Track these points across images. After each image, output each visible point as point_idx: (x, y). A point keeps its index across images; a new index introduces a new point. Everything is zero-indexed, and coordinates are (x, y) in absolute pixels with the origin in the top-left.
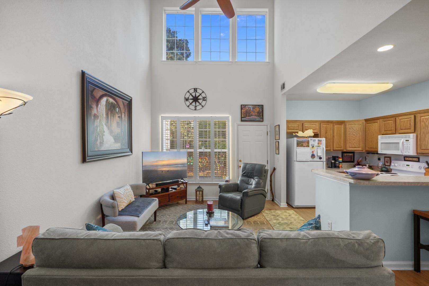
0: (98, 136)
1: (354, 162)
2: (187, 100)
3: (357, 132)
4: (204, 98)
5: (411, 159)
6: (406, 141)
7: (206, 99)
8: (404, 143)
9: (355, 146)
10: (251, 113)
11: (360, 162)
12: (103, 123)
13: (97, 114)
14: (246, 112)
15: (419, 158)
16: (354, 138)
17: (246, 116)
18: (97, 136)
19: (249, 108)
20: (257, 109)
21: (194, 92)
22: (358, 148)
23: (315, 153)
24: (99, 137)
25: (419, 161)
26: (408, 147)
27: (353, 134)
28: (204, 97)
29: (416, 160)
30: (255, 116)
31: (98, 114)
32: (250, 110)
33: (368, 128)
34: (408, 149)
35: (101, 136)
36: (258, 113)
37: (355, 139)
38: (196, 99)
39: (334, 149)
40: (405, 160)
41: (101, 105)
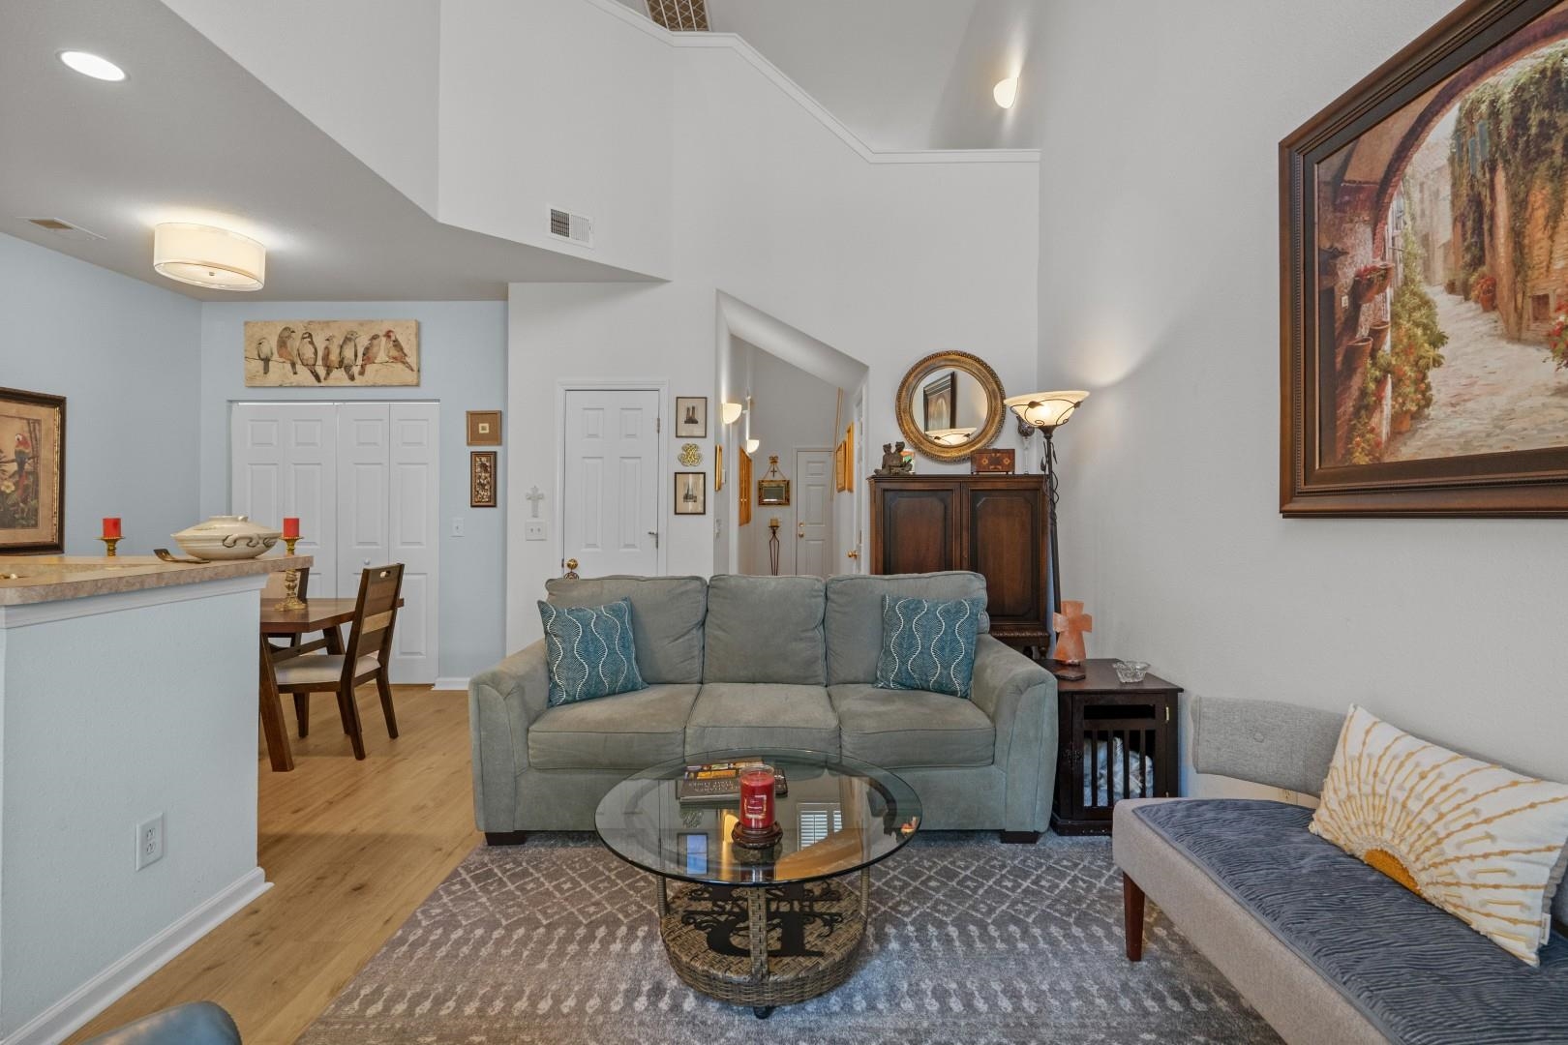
0: (1380, 383)
12: (1425, 289)
13: (1379, 264)
18: (1372, 386)
24: (1394, 386)
31: (1383, 259)
35: (1409, 372)
41: (1408, 195)
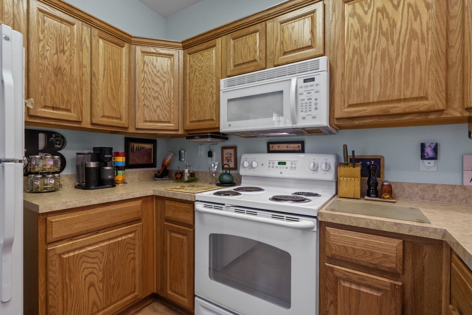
1: (155, 167)
3: (165, 75)
5: (283, 147)
6: (305, 81)
8: (300, 91)
9: (159, 116)
11: (169, 164)
15: (302, 143)
16: (156, 95)
22: (165, 122)
25: (302, 151)
26: (313, 101)
27: (153, 81)
29: (297, 149)
33: (191, 66)
34: (313, 106)
37: (160, 98)
39: (94, 121)
40: (269, 151)
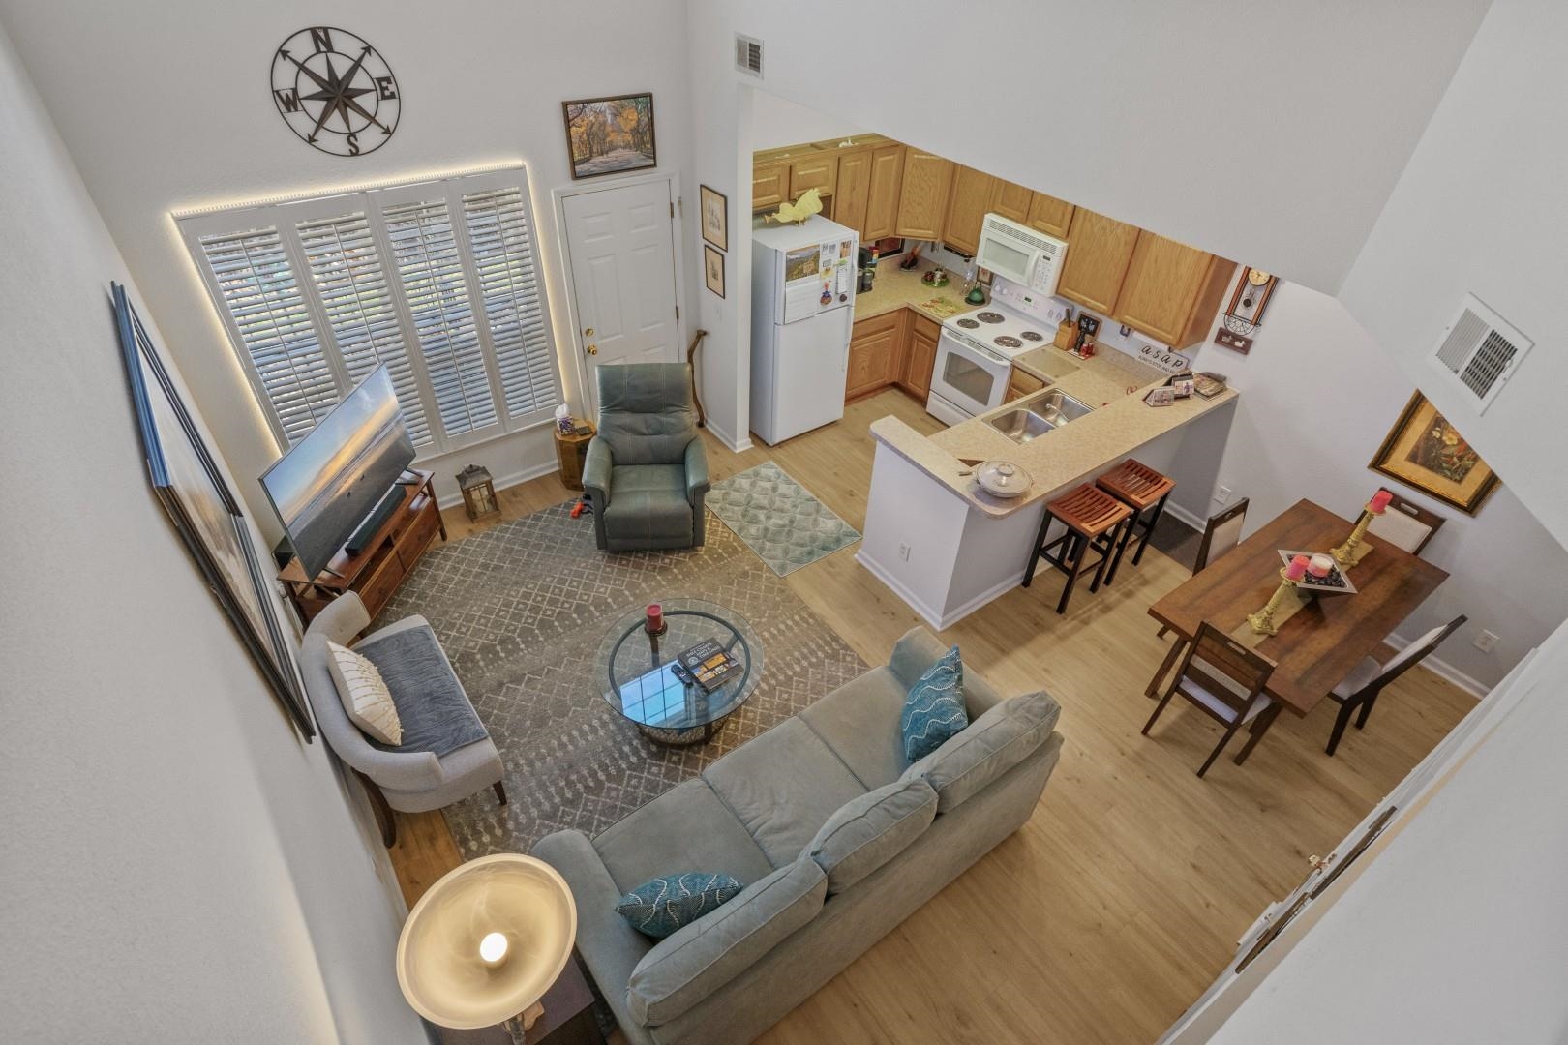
1: (902, 252)
2: (291, 102)
3: (933, 179)
4: (384, 84)
6: (1045, 257)
7: (392, 88)
9: (918, 223)
10: (608, 140)
14: (588, 136)
16: (921, 200)
17: (591, 152)
19: (597, 114)
20: (632, 117)
21: (319, 51)
22: (925, 229)
23: (831, 289)
27: (919, 185)
28: (380, 80)
30: (625, 148)
32: (605, 122)
36: (635, 131)
37: (924, 203)
38: (338, 94)
39: (867, 238)
